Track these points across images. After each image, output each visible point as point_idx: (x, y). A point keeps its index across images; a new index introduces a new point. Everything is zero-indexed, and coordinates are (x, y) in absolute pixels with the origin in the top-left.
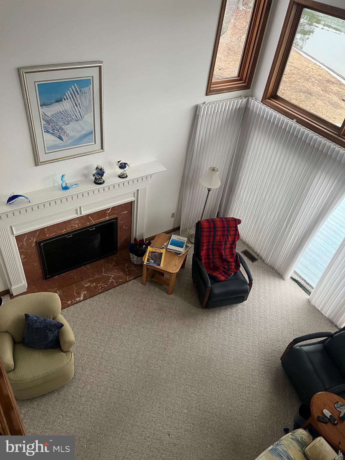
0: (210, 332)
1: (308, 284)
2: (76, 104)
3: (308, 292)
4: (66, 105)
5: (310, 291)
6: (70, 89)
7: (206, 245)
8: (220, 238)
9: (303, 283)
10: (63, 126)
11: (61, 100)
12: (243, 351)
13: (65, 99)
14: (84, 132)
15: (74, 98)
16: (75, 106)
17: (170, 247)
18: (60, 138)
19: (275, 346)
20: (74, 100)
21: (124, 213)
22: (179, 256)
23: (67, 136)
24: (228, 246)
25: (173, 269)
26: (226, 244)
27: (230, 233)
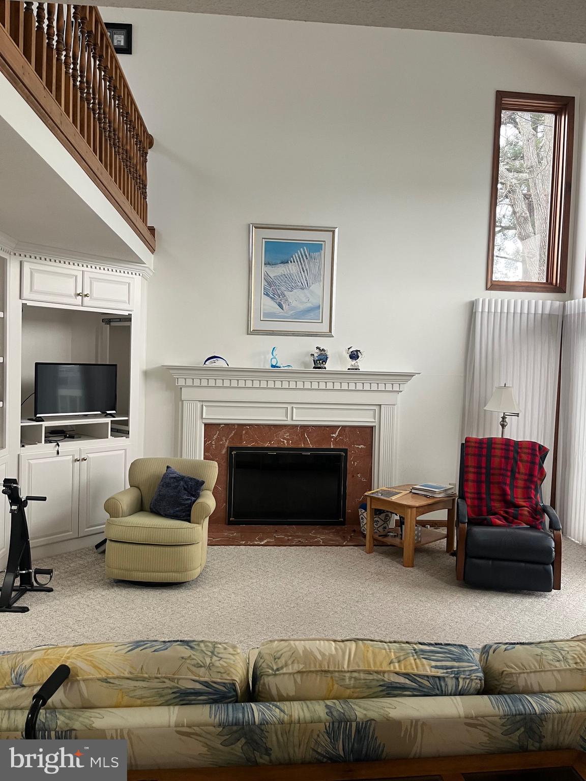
2: (303, 269)
4: (292, 268)
6: (299, 251)
7: (474, 473)
10: (285, 292)
11: (287, 262)
13: (291, 262)
14: (309, 305)
15: (302, 262)
16: (302, 272)
18: (280, 306)
20: (301, 264)
21: (360, 447)
22: (429, 497)
23: (288, 305)
26: (514, 478)
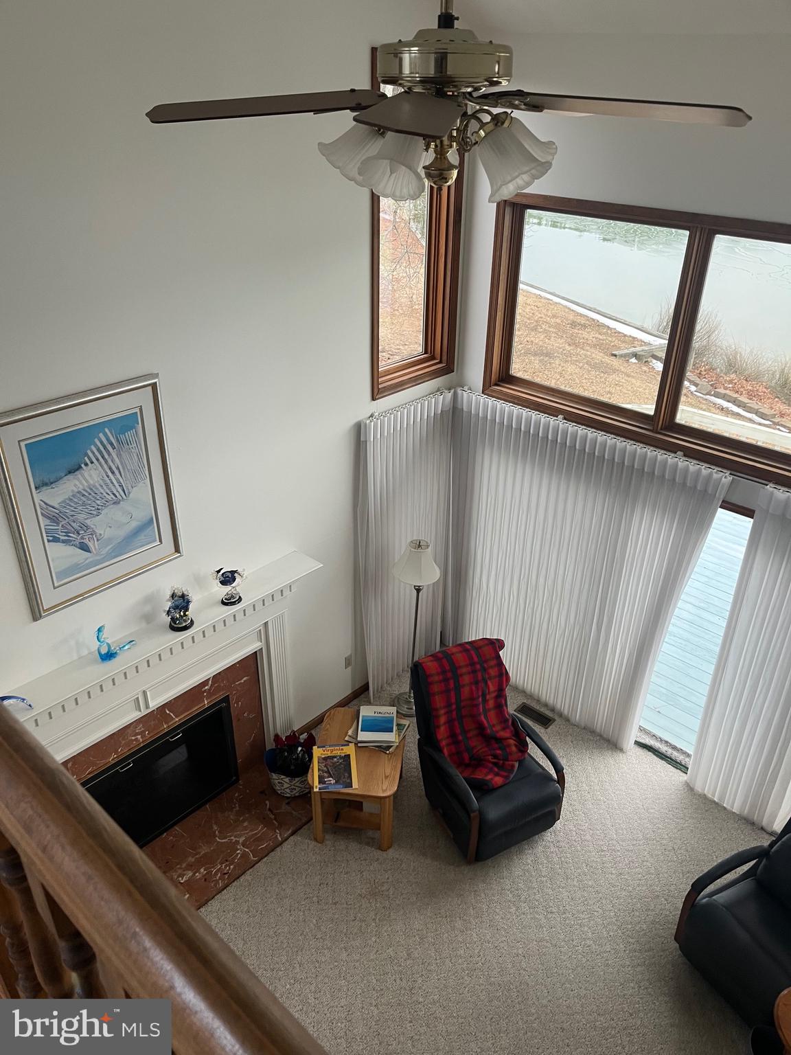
0: (502, 918)
1: (674, 748)
2: (110, 468)
3: (683, 768)
4: (92, 475)
5: (683, 763)
6: (96, 440)
7: (445, 714)
8: (471, 690)
9: (663, 748)
10: (86, 521)
11: (80, 467)
12: (588, 942)
13: (86, 465)
14: (134, 524)
15: (106, 456)
16: (110, 474)
17: (363, 736)
18: (84, 548)
19: (653, 910)
20: (106, 462)
21: (242, 681)
22: (388, 752)
23: (98, 540)
24: (491, 703)
25: (384, 788)
26: (485, 701)
27: (488, 674)
